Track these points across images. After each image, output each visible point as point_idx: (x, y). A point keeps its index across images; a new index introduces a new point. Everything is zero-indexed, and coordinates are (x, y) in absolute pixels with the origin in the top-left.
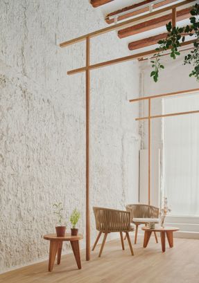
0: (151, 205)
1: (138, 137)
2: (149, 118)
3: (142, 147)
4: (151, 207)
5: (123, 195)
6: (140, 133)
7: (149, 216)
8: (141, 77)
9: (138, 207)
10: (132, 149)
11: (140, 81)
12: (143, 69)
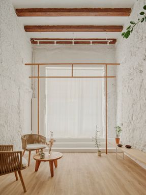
0: (39, 134)
1: (30, 90)
2: (38, 77)
3: (33, 97)
4: (40, 136)
5: (20, 127)
6: (32, 88)
7: (38, 142)
8: (33, 54)
9: (31, 136)
10: (27, 97)
11: (32, 57)
12: (34, 50)
